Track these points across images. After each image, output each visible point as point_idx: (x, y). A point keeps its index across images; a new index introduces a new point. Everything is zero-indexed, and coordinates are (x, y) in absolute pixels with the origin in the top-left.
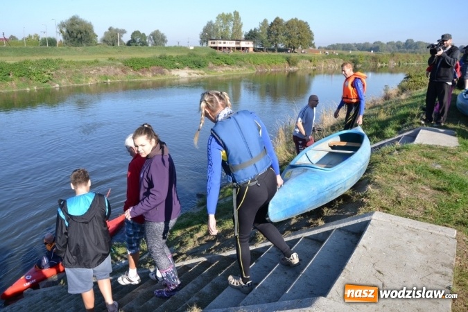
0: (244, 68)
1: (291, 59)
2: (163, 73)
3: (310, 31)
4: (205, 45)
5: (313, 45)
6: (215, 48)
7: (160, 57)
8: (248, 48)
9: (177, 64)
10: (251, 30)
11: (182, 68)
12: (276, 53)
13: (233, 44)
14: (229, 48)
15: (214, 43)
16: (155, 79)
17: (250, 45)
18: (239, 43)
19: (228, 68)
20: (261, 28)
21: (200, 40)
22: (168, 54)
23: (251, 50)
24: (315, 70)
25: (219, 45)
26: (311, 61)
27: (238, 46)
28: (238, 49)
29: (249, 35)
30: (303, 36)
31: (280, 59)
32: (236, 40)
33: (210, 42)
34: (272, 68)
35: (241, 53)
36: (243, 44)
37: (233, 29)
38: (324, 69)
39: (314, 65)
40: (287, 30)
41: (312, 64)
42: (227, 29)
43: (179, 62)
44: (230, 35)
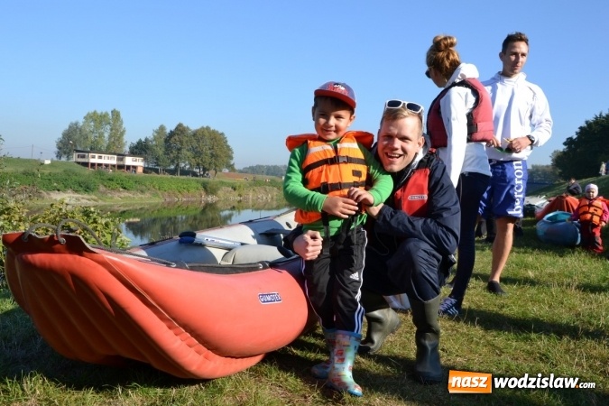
0: (147, 195)
1: (209, 186)
2: (38, 197)
3: (228, 147)
4: (64, 159)
5: (231, 167)
6: (86, 164)
7: (25, 174)
8: (135, 167)
9: (55, 185)
10: (140, 140)
11: (64, 191)
12: (190, 177)
13: (113, 160)
14: (107, 166)
15: (83, 157)
17: (139, 163)
18: (122, 160)
19: (126, 194)
20: (155, 139)
21: (56, 150)
23: (140, 170)
24: (240, 201)
25: (92, 161)
26: (235, 189)
27: (121, 163)
28: (120, 167)
29: (136, 147)
30: (218, 152)
31: (194, 184)
32: (118, 155)
33: (75, 155)
34: (183, 196)
35: (125, 173)
36: (129, 161)
37: (110, 137)
38: (253, 200)
39: (240, 195)
40: (195, 144)
41: (236, 193)
42: (101, 135)
43: (57, 181)
44: (105, 145)
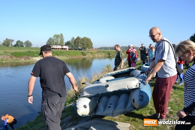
0: (64, 57)
1: (84, 53)
2: (29, 59)
3: (91, 42)
5: (92, 48)
7: (28, 52)
8: (66, 49)
9: (36, 55)
10: (68, 41)
11: (38, 57)
12: (78, 51)
13: (60, 47)
14: (58, 48)
15: (52, 46)
16: (25, 61)
17: (67, 47)
18: (62, 47)
20: (72, 41)
22: (32, 51)
23: (68, 49)
24: (93, 57)
25: (54, 47)
26: (92, 54)
27: (62, 48)
28: (62, 49)
29: (67, 43)
30: (89, 44)
31: (79, 53)
32: (61, 45)
34: (76, 57)
35: (63, 50)
36: (64, 47)
37: (60, 41)
38: (97, 57)
40: (82, 42)
41: (92, 55)
42: (58, 41)
43: (36, 54)
44: (59, 43)
